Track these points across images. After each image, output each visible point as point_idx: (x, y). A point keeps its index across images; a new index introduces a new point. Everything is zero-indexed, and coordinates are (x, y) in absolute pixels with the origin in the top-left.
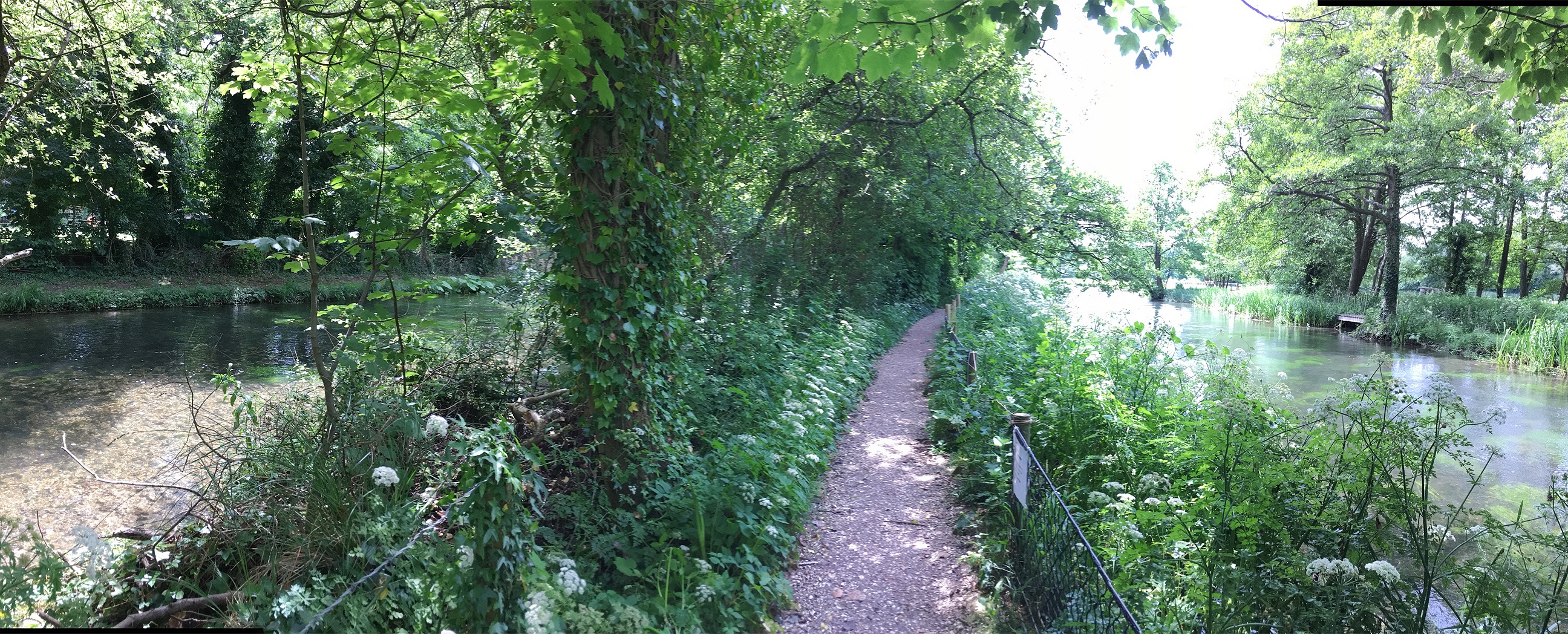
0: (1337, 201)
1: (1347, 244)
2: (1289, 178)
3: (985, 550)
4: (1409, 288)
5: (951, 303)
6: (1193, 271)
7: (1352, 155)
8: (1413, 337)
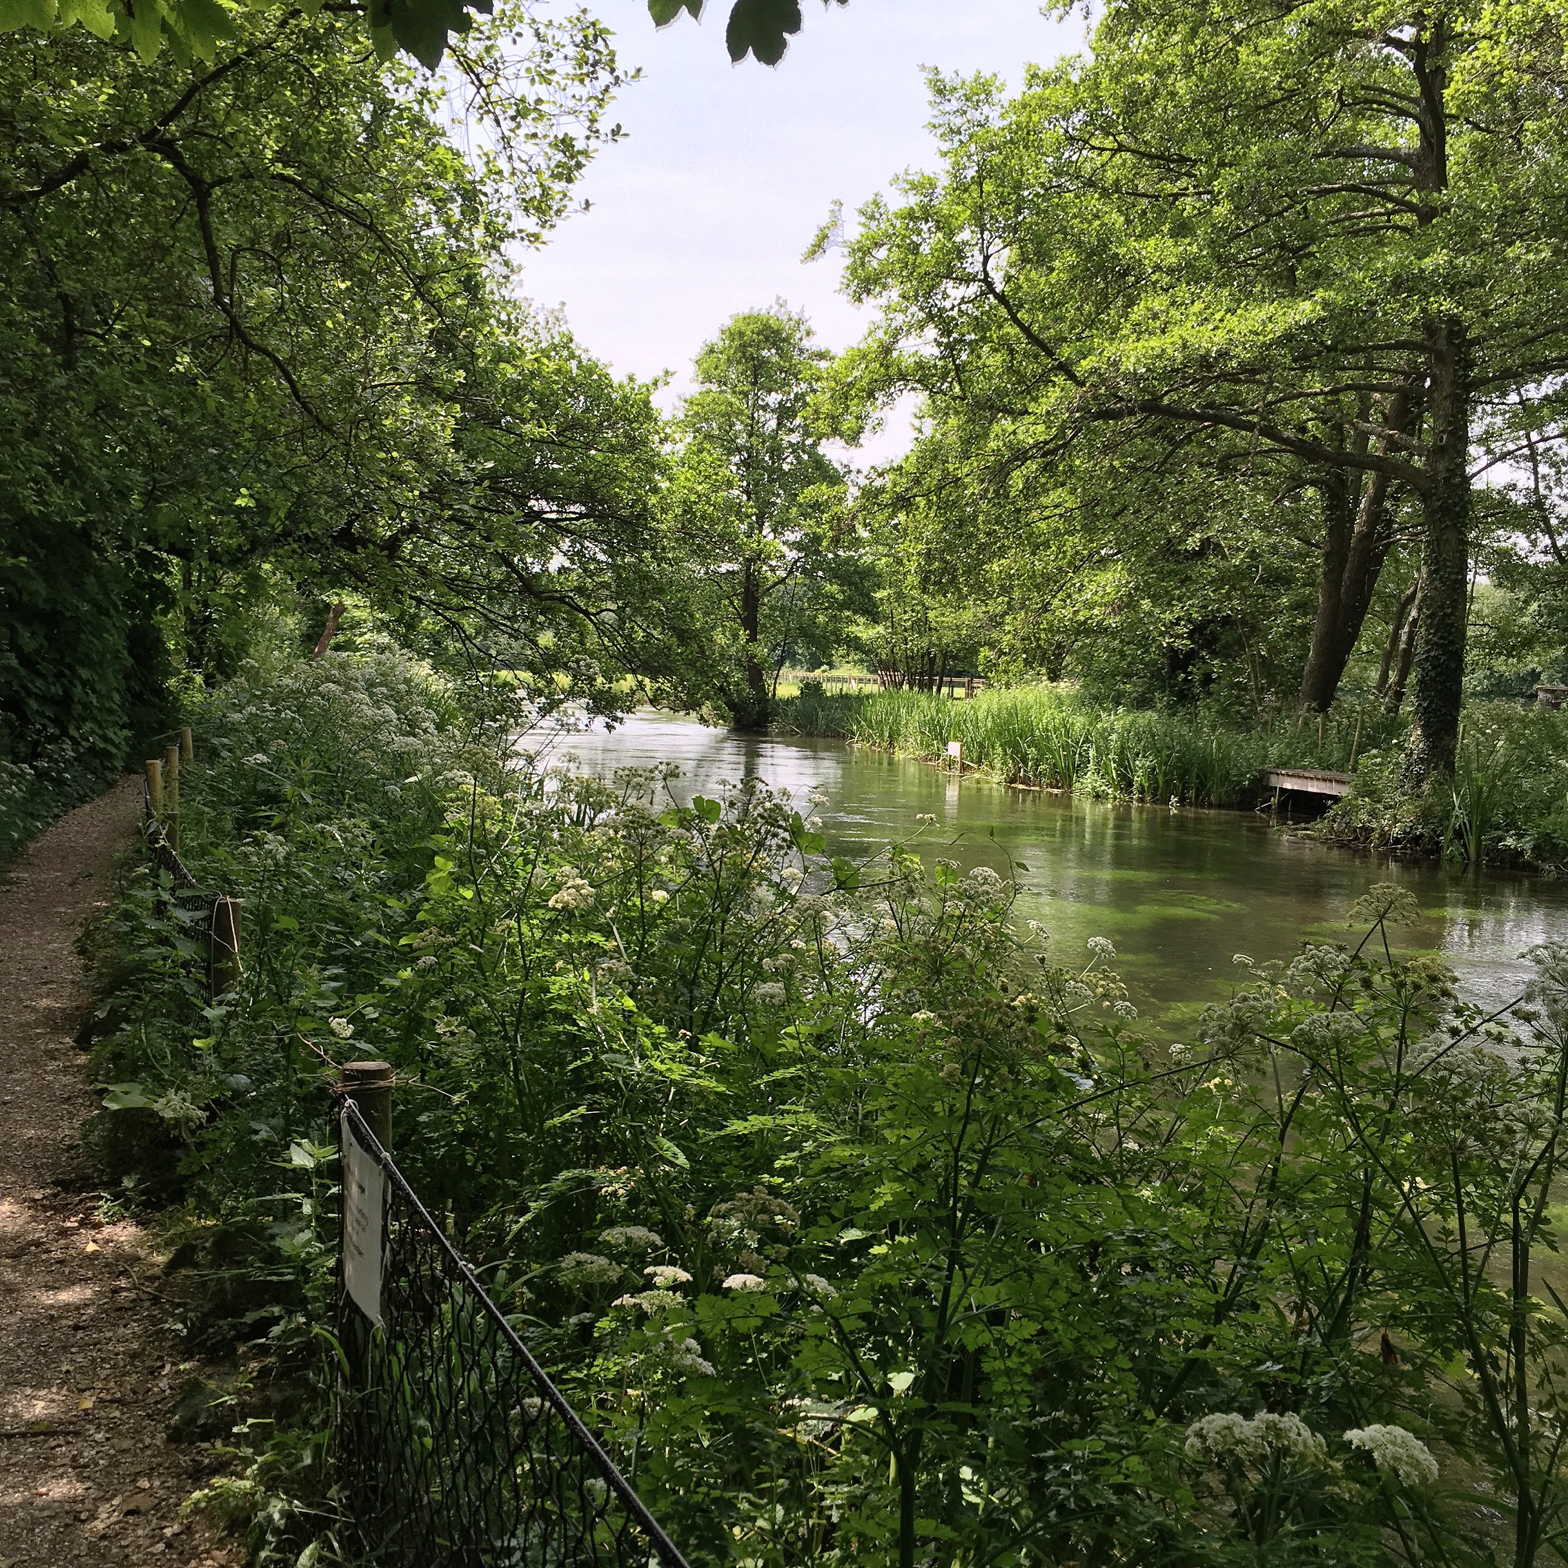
0: (1269, 432)
1: (1301, 556)
2: (1127, 365)
3: (265, 1469)
4: (1500, 688)
5: (162, 753)
6: (855, 644)
7: (1320, 294)
8: (1510, 842)
